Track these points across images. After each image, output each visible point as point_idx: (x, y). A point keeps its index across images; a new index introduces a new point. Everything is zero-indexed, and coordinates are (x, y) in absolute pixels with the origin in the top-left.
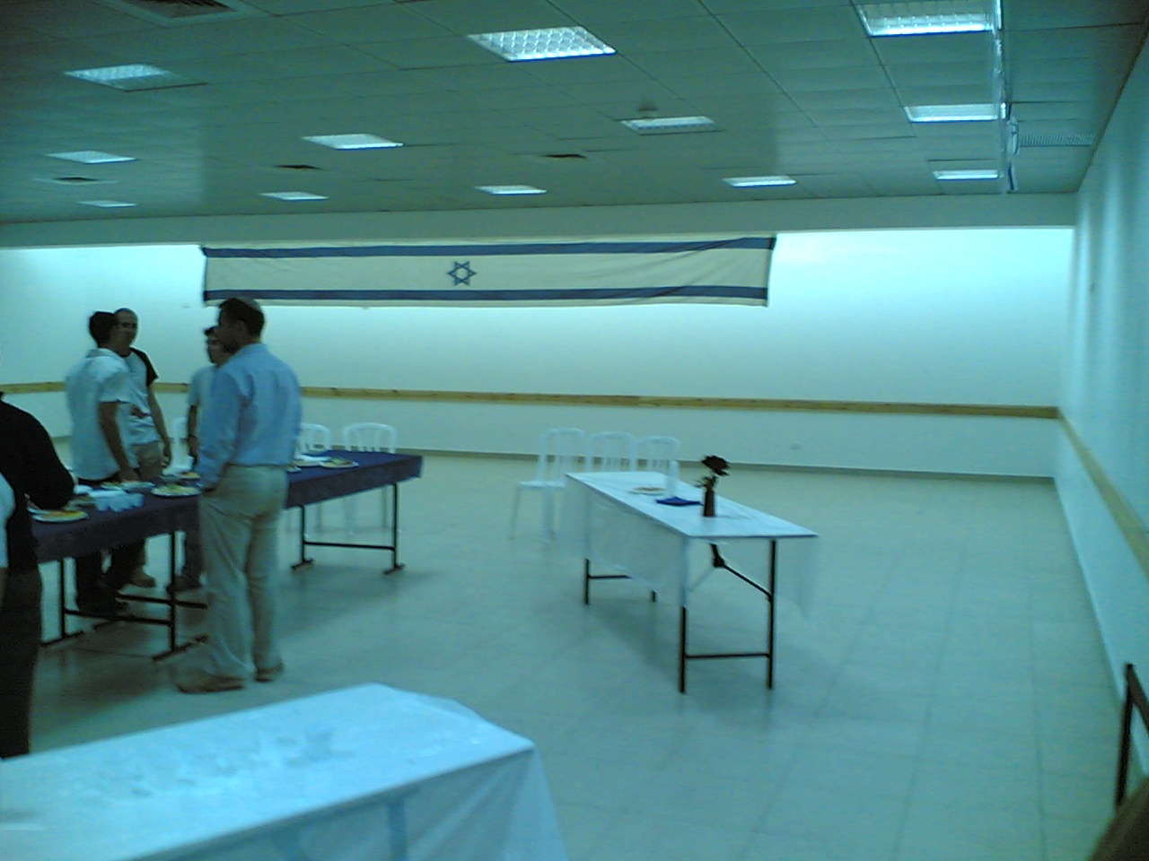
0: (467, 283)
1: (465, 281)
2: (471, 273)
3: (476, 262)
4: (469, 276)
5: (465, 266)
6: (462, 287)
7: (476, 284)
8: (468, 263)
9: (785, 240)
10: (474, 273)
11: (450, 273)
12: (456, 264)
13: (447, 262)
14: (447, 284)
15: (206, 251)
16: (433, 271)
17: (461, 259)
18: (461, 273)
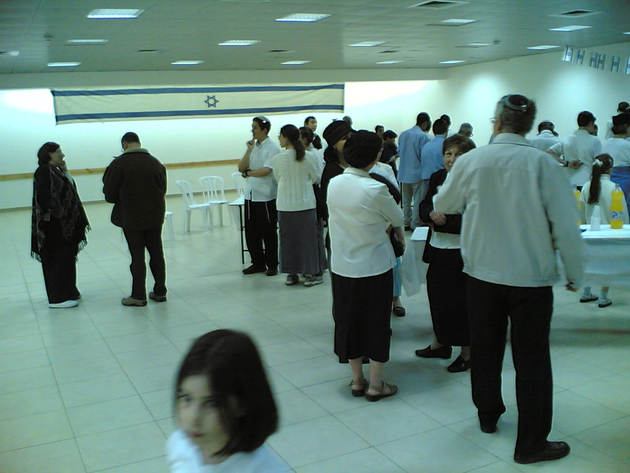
0: (215, 106)
1: (214, 105)
2: (216, 101)
3: (218, 95)
4: (215, 103)
5: (213, 98)
6: (212, 108)
7: (219, 107)
8: (214, 96)
9: (348, 85)
10: (218, 101)
11: (205, 102)
12: (208, 97)
13: (204, 96)
14: (205, 107)
15: (53, 93)
16: (197, 101)
17: (211, 94)
18: (211, 101)
